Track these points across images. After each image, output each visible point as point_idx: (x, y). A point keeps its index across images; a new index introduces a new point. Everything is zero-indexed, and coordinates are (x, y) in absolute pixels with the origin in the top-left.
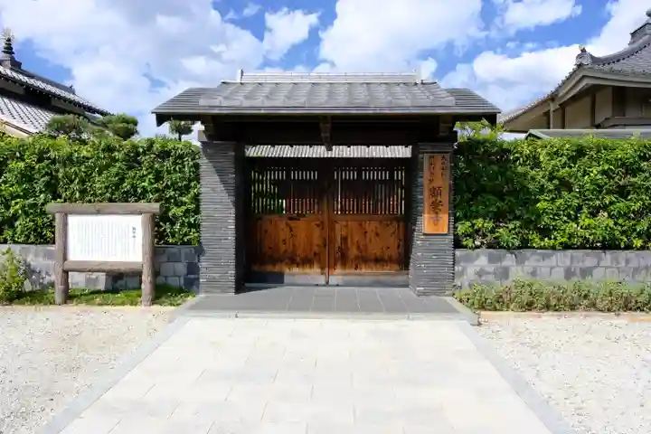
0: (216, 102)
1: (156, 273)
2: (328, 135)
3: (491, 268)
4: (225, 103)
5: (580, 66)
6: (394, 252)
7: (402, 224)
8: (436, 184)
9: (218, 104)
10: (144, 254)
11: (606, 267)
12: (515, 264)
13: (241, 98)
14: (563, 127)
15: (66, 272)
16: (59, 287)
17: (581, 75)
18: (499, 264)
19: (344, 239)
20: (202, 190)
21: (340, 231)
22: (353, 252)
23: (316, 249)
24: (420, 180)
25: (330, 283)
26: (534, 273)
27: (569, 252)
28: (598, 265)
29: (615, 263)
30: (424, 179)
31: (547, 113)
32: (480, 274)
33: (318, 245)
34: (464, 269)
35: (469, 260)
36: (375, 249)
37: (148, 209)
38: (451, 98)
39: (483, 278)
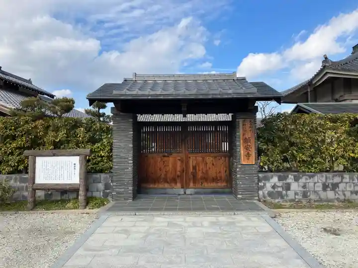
0: (123, 92)
1: (87, 190)
2: (186, 109)
3: (280, 184)
4: (129, 93)
5: (324, 67)
6: (223, 175)
7: (227, 159)
8: (247, 136)
9: (124, 94)
10: (80, 179)
11: (346, 183)
12: (293, 181)
13: (137, 90)
14: (316, 101)
15: (34, 190)
16: (30, 200)
17: (325, 72)
18: (284, 181)
19: (194, 168)
20: (114, 141)
21: (191, 163)
22: (200, 174)
23: (178, 173)
24: (237, 134)
25: (187, 193)
26: (304, 187)
27: (324, 174)
28: (342, 182)
29: (351, 181)
30: (240, 133)
31: (306, 93)
32: (274, 187)
33: (179, 171)
34: (265, 184)
35: (267, 179)
36: (212, 173)
37: (82, 153)
38: (255, 88)
39: (276, 190)
